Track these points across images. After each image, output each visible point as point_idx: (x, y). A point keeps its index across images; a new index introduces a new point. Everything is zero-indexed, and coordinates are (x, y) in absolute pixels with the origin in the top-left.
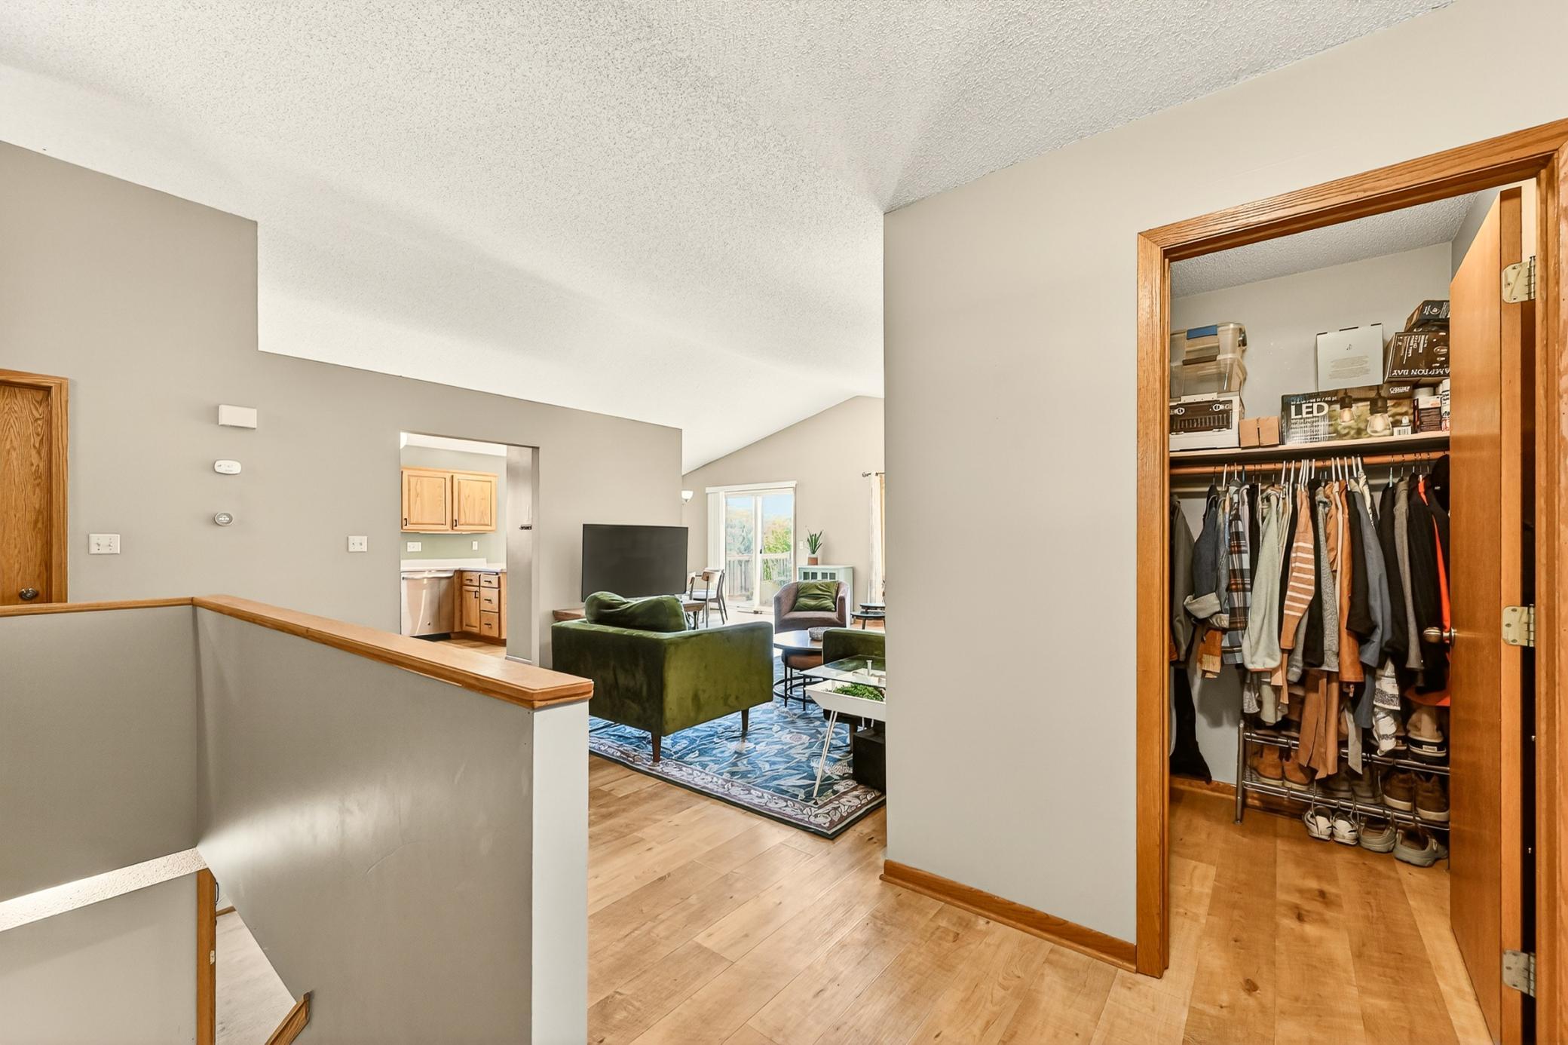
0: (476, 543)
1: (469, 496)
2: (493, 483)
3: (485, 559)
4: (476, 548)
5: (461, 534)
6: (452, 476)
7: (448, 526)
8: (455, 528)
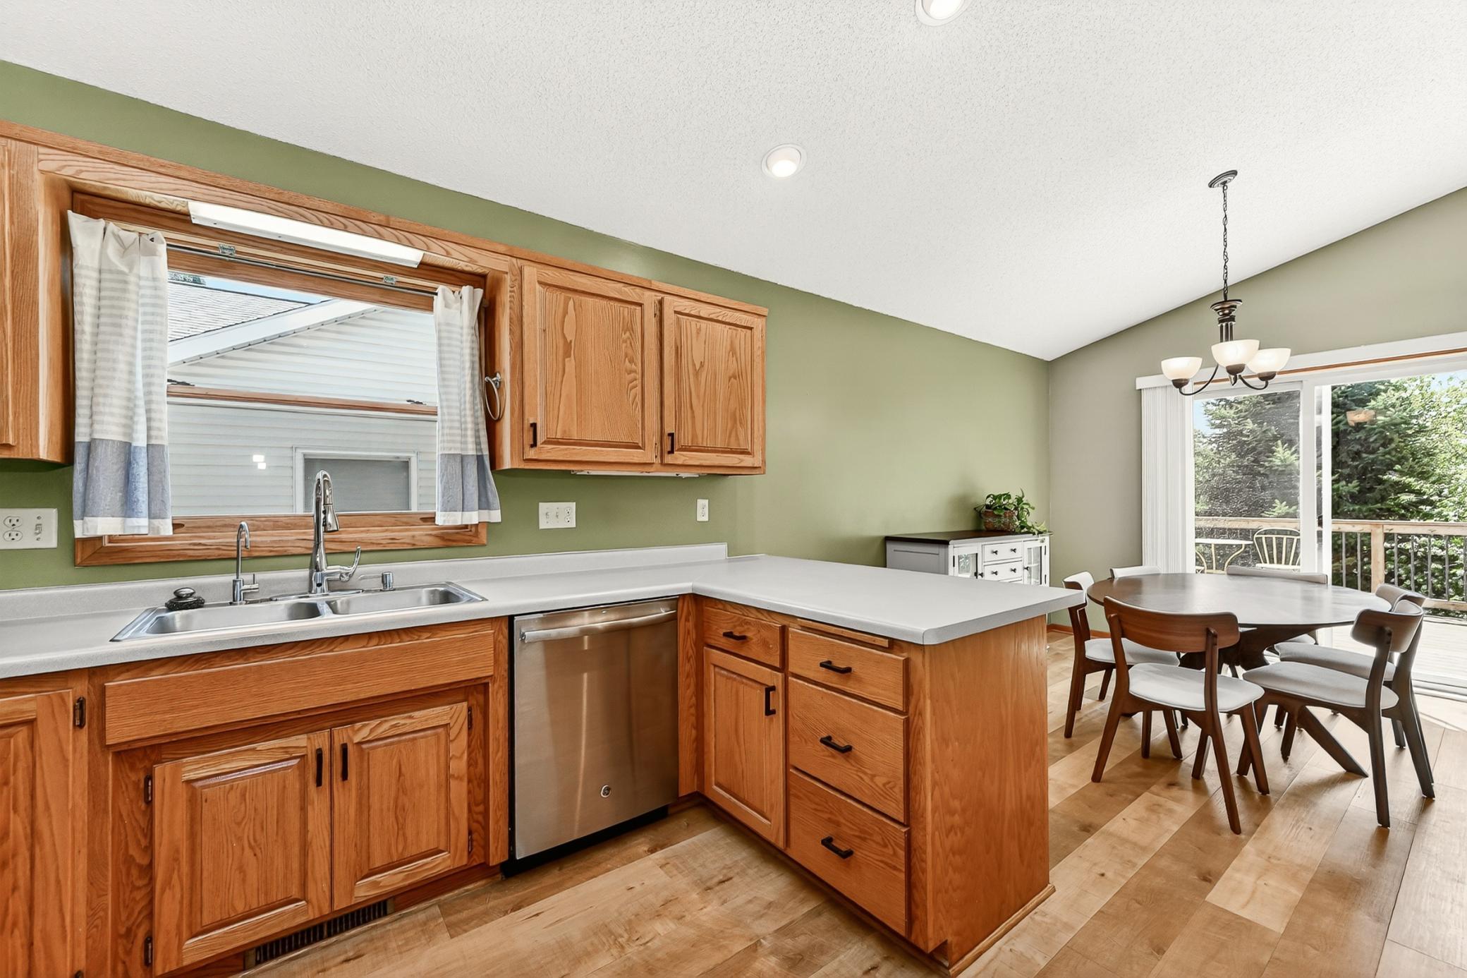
0: (706, 502)
1: (702, 365)
2: (757, 333)
3: (722, 548)
4: (706, 519)
5: (678, 478)
6: (661, 302)
7: (649, 455)
8: (669, 459)
